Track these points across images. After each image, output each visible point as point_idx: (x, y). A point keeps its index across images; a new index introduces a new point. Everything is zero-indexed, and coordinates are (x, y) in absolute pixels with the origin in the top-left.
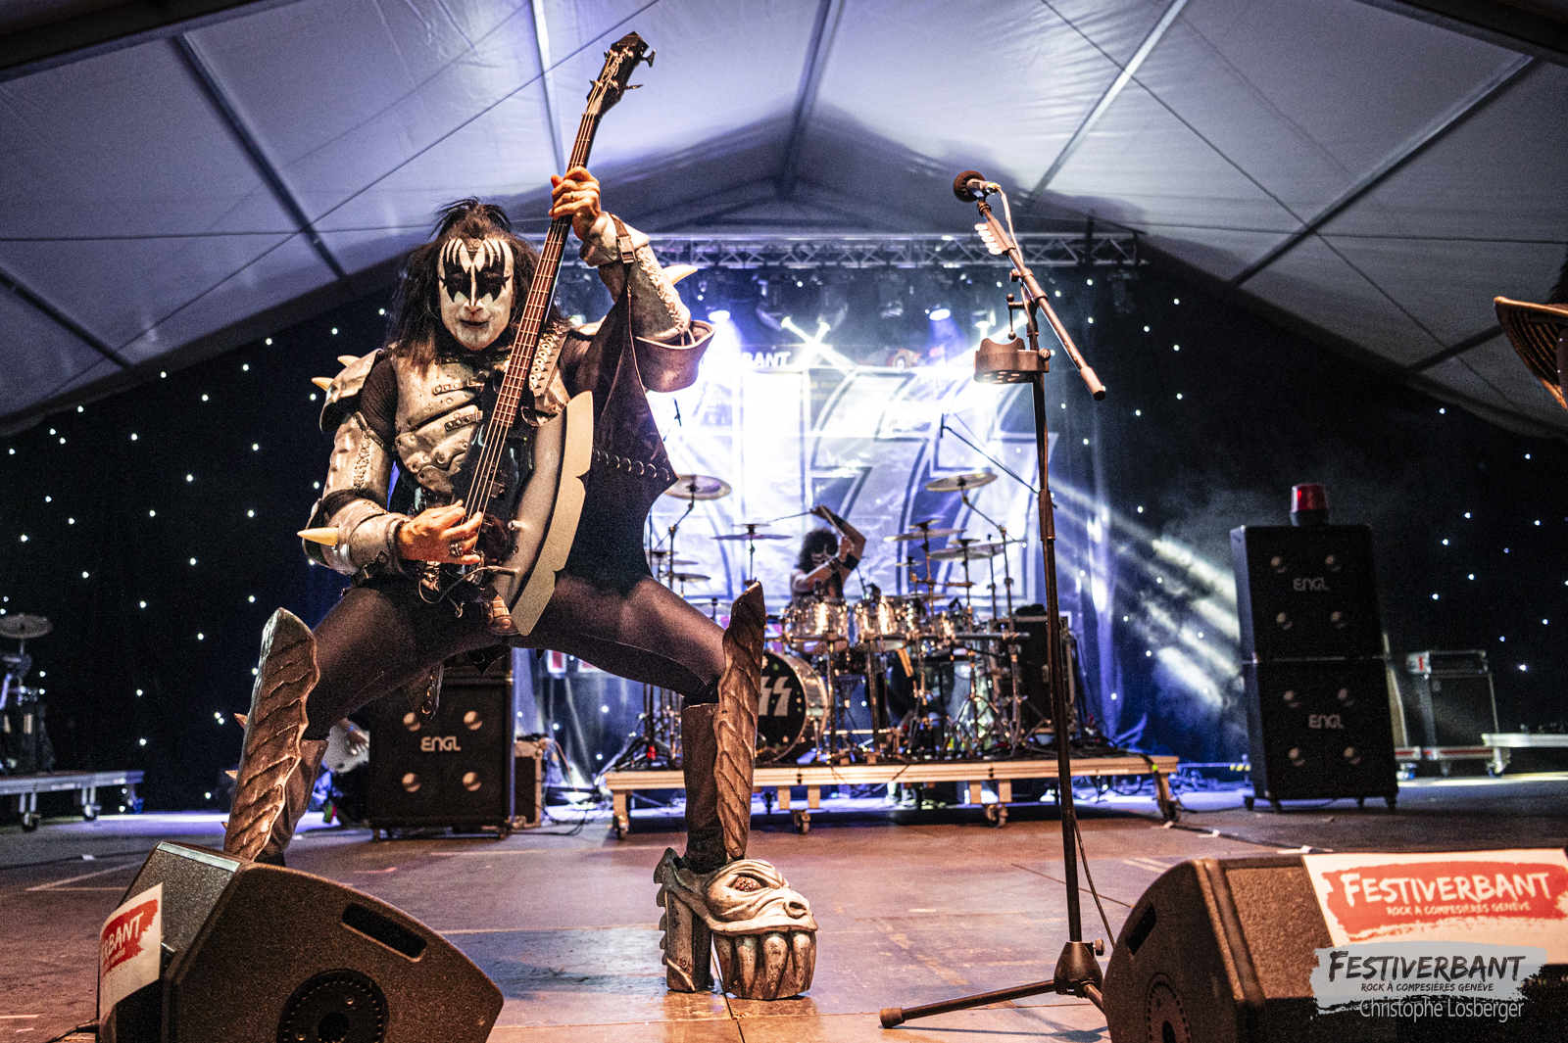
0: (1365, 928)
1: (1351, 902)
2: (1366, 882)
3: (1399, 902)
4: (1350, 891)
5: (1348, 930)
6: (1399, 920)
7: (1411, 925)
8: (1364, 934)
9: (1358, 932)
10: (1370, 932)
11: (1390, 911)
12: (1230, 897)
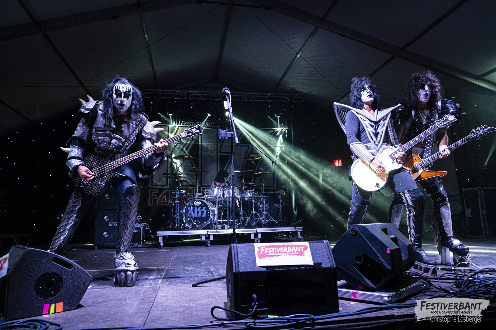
0: (263, 258)
1: (262, 252)
2: (266, 249)
3: (272, 253)
4: (262, 250)
5: (260, 258)
6: (270, 256)
7: (273, 257)
8: (263, 259)
9: (261, 258)
10: (264, 258)
11: (269, 254)
12: (237, 252)
